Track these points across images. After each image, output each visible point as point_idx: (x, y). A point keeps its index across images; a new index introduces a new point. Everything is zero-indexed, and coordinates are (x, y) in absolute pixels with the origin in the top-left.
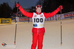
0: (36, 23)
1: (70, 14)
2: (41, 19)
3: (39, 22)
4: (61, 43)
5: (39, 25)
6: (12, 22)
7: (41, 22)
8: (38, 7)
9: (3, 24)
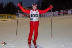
0: (32, 18)
1: (63, 12)
2: (36, 15)
3: (34, 17)
4: (52, 35)
5: (35, 19)
6: (16, 18)
7: (36, 17)
8: (33, 5)
9: (8, 19)
